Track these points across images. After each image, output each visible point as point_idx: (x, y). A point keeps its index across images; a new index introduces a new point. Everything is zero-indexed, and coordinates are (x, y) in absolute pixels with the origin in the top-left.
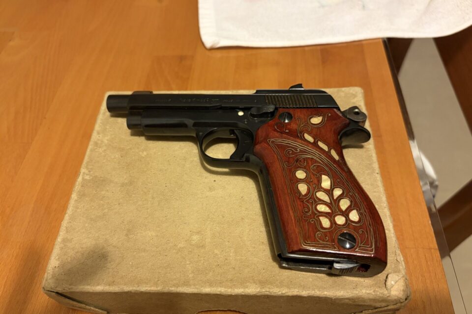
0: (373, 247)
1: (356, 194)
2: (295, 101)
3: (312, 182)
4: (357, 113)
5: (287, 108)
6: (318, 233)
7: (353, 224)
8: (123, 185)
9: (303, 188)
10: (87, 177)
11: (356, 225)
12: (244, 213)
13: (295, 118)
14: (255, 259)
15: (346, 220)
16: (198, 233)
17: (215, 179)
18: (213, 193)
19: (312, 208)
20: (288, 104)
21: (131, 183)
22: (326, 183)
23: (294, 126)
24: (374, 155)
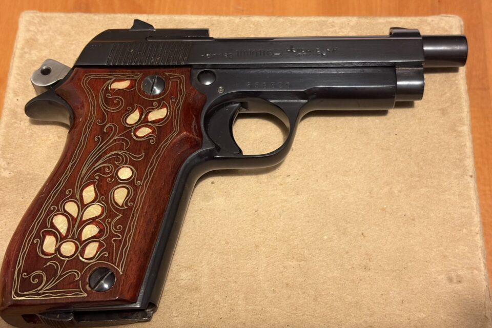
12: (260, 238)
14: (276, 310)
18: (210, 202)
24: (469, 144)
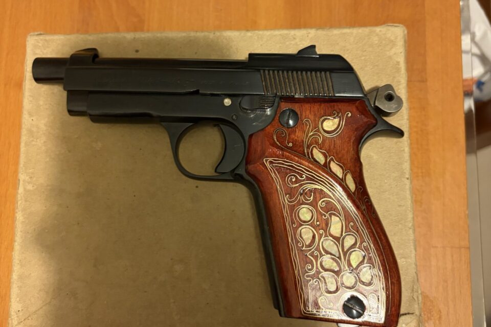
0: (383, 315)
1: (372, 245)
2: (304, 84)
3: (318, 225)
4: (390, 97)
6: (321, 297)
7: (363, 286)
9: (307, 235)
10: (30, 187)
11: (366, 287)
13: (301, 120)
15: (356, 281)
16: (181, 261)
19: (317, 264)
20: (293, 89)
22: (336, 226)
23: (299, 135)
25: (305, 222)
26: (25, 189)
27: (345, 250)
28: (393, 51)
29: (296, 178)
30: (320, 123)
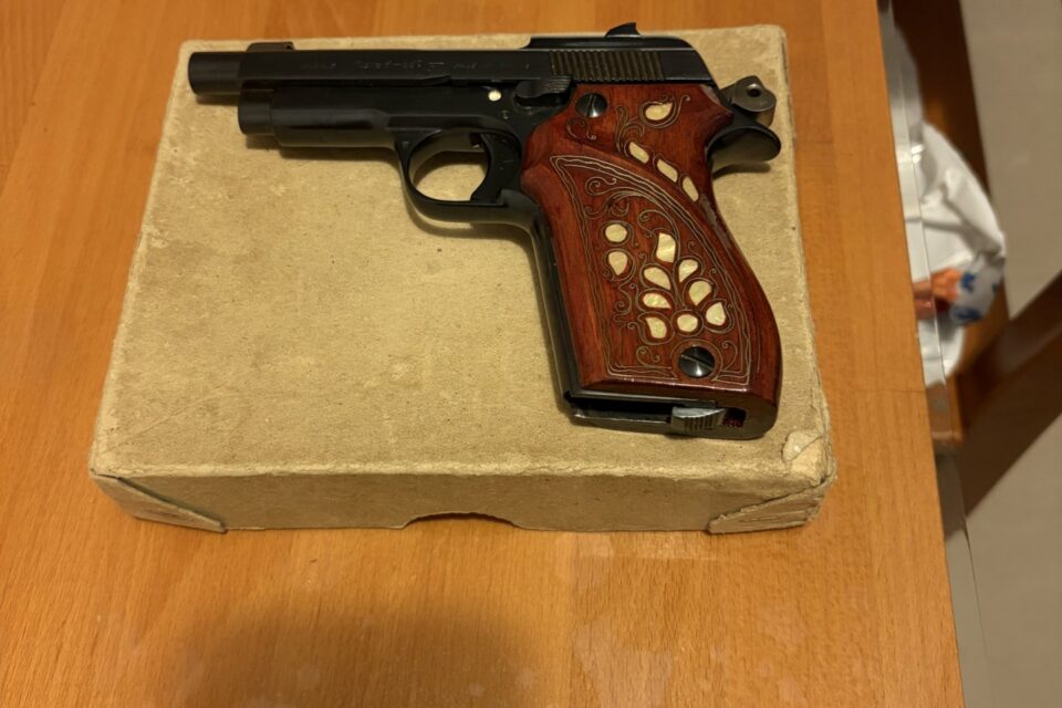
0: (748, 373)
1: (726, 272)
2: (617, 66)
3: (637, 248)
4: (755, 93)
5: (598, 82)
6: (641, 348)
7: (713, 331)
8: (238, 260)
9: (618, 261)
10: (157, 244)
11: (717, 332)
12: (503, 319)
13: (612, 108)
14: (523, 407)
15: (700, 323)
16: (405, 359)
17: (440, 247)
18: (436, 275)
19: (634, 301)
20: (599, 72)
21: (256, 255)
22: (666, 249)
23: (609, 127)
24: (791, 188)
25: (615, 243)
26: (149, 247)
27: (681, 280)
28: (764, 56)
29: (602, 182)
30: (641, 110)
